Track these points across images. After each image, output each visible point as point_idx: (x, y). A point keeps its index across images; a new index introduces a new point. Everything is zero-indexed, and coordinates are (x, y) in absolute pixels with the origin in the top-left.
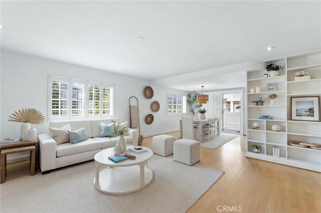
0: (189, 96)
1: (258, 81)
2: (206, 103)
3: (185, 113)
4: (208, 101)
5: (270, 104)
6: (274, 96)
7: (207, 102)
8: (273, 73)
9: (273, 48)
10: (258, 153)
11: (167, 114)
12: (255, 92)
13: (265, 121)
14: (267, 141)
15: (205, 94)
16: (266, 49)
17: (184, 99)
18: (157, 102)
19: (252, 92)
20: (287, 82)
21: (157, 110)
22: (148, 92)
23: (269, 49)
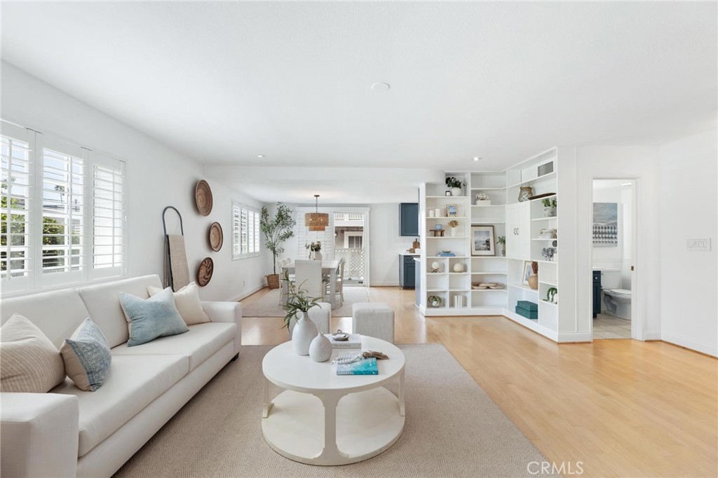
0: (264, 213)
1: (435, 199)
2: (324, 229)
3: (258, 252)
4: (327, 225)
5: (450, 233)
6: (454, 224)
7: (326, 227)
8: (455, 191)
9: (480, 158)
10: (438, 307)
11: (233, 256)
12: (435, 216)
13: (448, 258)
14: (450, 288)
15: (321, 210)
16: (473, 160)
17: (254, 219)
18: (218, 226)
19: (431, 216)
20: (471, 206)
21: (219, 247)
22: (202, 197)
23: (476, 159)
